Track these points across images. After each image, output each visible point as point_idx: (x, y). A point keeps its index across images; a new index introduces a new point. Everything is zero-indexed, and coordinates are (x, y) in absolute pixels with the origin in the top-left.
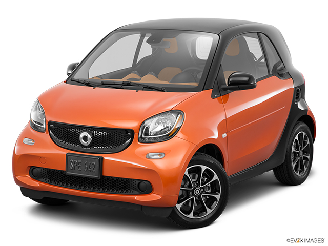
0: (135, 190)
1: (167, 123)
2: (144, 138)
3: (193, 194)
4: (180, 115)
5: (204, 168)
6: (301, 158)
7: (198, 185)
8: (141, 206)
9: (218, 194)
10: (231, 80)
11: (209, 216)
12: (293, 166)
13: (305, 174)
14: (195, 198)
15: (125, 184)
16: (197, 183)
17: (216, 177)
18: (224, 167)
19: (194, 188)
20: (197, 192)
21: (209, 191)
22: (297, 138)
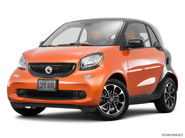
0: (77, 97)
1: (95, 60)
2: (82, 68)
3: (109, 101)
4: (102, 56)
5: (115, 86)
6: (170, 98)
7: (112, 96)
8: (80, 106)
9: (123, 102)
10: (130, 42)
11: (118, 114)
12: (166, 101)
13: (172, 107)
14: (111, 103)
15: (70, 94)
16: (111, 95)
17: (122, 92)
18: (126, 87)
19: (110, 98)
20: (112, 100)
21: (118, 100)
22: (167, 85)
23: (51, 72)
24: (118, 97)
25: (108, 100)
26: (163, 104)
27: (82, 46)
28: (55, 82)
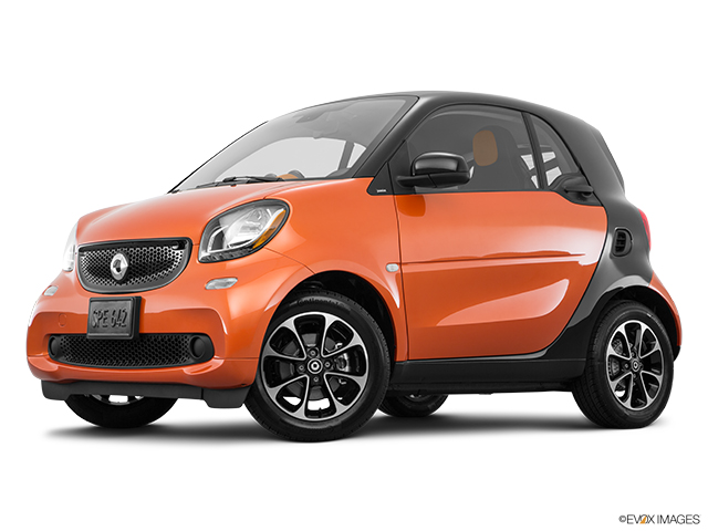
0: (189, 355)
3: (307, 373)
4: (280, 211)
5: (330, 319)
6: (636, 374)
7: (318, 353)
8: (202, 389)
9: (361, 376)
10: (417, 166)
11: (340, 420)
12: (614, 384)
13: (649, 409)
14: (311, 379)
15: (173, 347)
17: (356, 340)
19: (308, 359)
20: (315, 366)
21: (346, 369)
22: (621, 329)
23: (123, 272)
24: (346, 356)
25: (301, 368)
26: (598, 397)
27: (248, 182)
28: (129, 306)
